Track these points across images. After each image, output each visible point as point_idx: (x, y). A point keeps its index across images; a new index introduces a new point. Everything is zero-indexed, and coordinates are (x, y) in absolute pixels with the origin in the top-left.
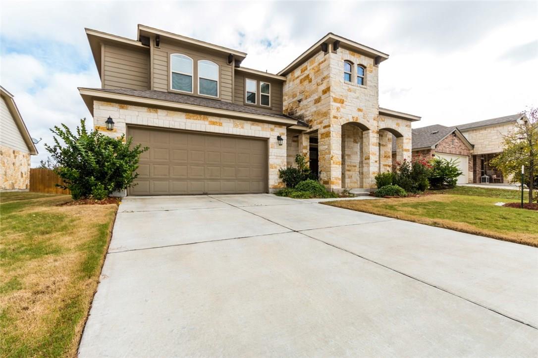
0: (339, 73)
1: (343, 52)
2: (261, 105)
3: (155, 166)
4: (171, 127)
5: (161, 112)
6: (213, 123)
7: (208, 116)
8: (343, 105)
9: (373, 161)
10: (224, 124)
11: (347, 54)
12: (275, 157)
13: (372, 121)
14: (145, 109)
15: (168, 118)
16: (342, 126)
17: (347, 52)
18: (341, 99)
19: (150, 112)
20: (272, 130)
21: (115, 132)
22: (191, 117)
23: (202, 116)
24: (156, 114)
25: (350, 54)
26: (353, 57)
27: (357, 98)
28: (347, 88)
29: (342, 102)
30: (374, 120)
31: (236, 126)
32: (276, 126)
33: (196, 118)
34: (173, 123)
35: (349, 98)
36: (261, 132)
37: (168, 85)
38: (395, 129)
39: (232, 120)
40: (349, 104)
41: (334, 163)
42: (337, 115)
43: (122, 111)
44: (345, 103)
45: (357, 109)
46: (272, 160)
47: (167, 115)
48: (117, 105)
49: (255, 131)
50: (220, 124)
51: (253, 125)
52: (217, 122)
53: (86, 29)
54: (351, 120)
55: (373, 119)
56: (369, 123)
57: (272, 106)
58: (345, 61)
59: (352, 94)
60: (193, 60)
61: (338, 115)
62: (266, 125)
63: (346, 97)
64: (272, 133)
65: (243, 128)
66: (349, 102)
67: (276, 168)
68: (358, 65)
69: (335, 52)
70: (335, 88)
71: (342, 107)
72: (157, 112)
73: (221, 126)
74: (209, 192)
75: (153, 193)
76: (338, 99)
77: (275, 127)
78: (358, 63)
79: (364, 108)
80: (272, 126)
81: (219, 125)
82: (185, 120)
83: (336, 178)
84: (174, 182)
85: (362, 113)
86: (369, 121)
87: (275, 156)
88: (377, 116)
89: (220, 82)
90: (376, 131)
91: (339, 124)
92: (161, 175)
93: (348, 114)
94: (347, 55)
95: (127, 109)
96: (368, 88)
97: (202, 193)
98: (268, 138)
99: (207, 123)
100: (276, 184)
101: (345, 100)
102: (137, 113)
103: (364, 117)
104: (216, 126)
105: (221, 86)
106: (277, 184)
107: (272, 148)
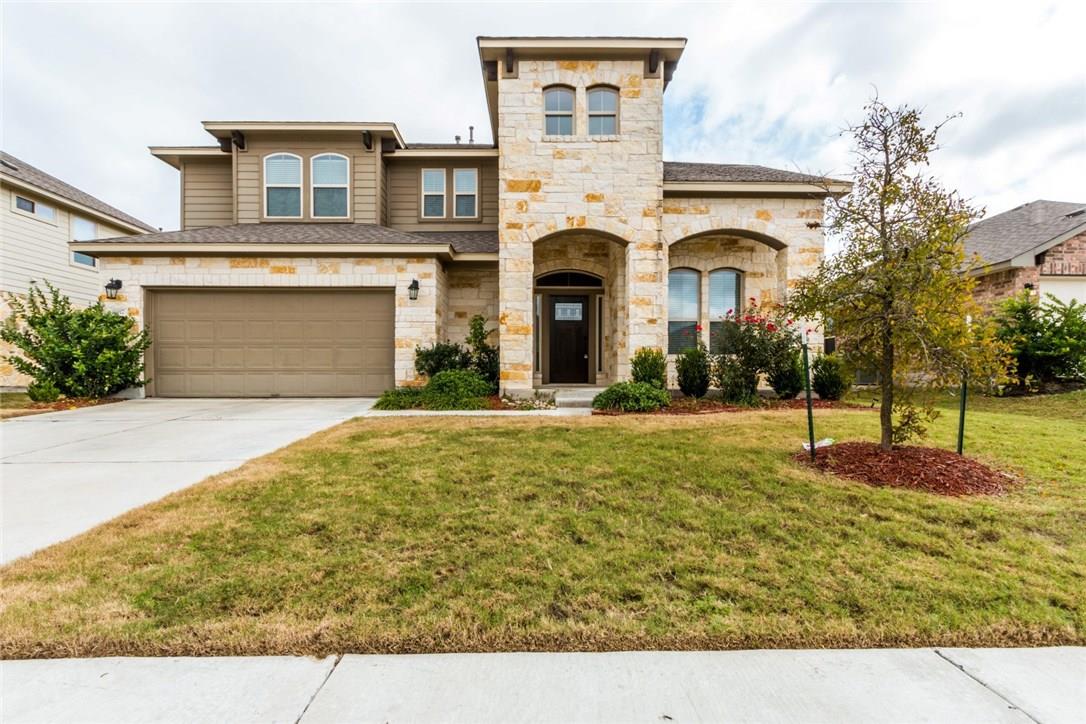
0: (526, 123)
1: (540, 69)
2: (455, 216)
3: (193, 350)
4: (206, 284)
5: (190, 262)
6: (279, 270)
7: (269, 259)
8: (540, 193)
9: (639, 321)
10: (298, 270)
11: (552, 70)
12: (409, 324)
13: (637, 220)
14: (167, 260)
15: (201, 270)
16: (535, 244)
17: (553, 65)
18: (532, 182)
19: (175, 263)
20: (401, 269)
21: (126, 300)
22: (238, 263)
23: (259, 260)
24: (182, 267)
25: (561, 67)
26: (570, 72)
27: (586, 169)
28: (551, 152)
29: (534, 187)
30: (645, 215)
31: (323, 270)
32: (411, 260)
33: (247, 264)
34: (209, 276)
35: (556, 176)
36: (376, 277)
37: (261, 211)
38: (751, 229)
39: (314, 260)
40: (557, 189)
41: (508, 330)
42: (518, 221)
43: (135, 268)
44: (544, 188)
45: (583, 196)
46: (401, 331)
47: (199, 266)
48: (128, 260)
49: (362, 275)
50: (292, 271)
51: (358, 264)
52: (285, 268)
53: (150, 148)
54: (563, 226)
55: (641, 215)
56: (628, 227)
57: (482, 216)
58: (545, 89)
59: (567, 163)
60: (301, 158)
61: (524, 218)
62: (387, 262)
63: (549, 175)
64: (400, 276)
65: (336, 272)
66: (557, 185)
67: (408, 346)
68: (588, 89)
69: (513, 74)
70: (513, 158)
71: (534, 199)
72: (184, 263)
73: (294, 273)
74: (282, 394)
75: (189, 394)
76: (522, 181)
77: (409, 262)
78: (589, 84)
79: (608, 192)
80: (401, 262)
81: (290, 272)
82: (229, 271)
83: (515, 366)
84: (223, 376)
85: (602, 204)
86: (625, 222)
87: (405, 321)
88: (657, 203)
89: (353, 188)
90: (651, 244)
91: (526, 239)
92: (203, 365)
93: (555, 212)
94: (553, 73)
95: (141, 264)
96: (625, 137)
97: (269, 394)
98: (394, 287)
99: (266, 270)
100: (409, 379)
101: (543, 181)
102: (154, 268)
103: (608, 213)
104: (284, 275)
105: (354, 196)
106: (412, 379)
107: (400, 305)
